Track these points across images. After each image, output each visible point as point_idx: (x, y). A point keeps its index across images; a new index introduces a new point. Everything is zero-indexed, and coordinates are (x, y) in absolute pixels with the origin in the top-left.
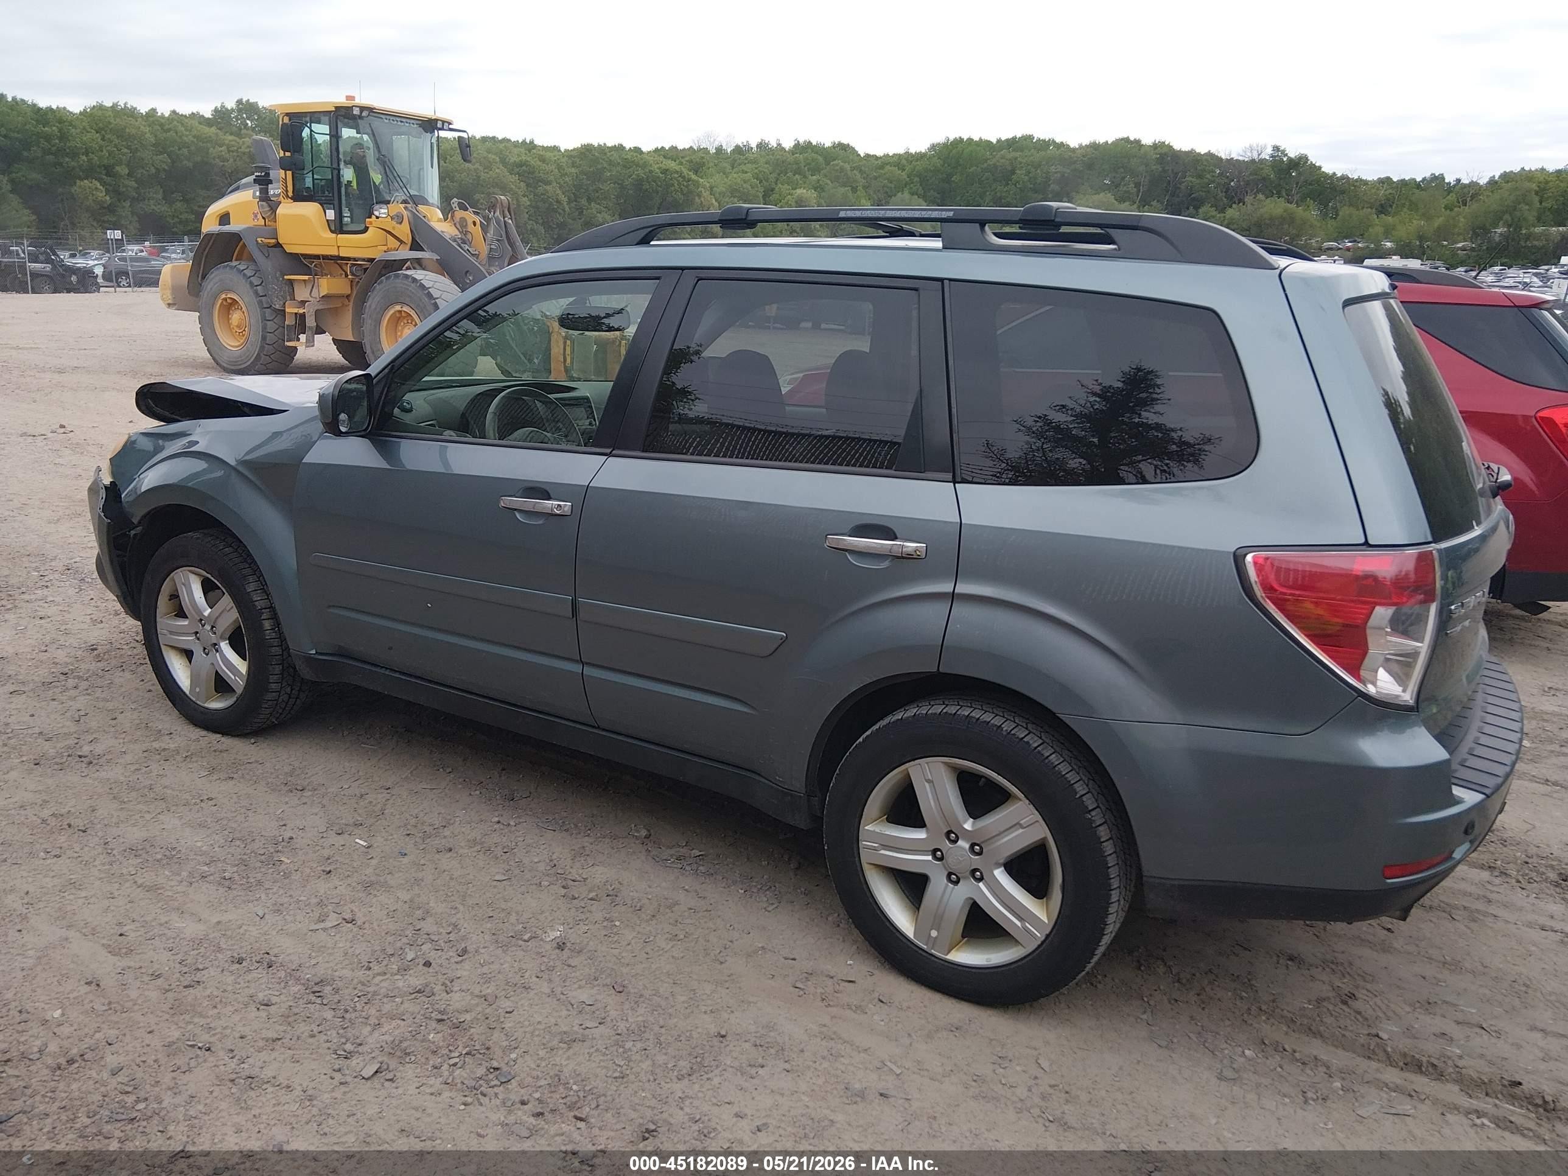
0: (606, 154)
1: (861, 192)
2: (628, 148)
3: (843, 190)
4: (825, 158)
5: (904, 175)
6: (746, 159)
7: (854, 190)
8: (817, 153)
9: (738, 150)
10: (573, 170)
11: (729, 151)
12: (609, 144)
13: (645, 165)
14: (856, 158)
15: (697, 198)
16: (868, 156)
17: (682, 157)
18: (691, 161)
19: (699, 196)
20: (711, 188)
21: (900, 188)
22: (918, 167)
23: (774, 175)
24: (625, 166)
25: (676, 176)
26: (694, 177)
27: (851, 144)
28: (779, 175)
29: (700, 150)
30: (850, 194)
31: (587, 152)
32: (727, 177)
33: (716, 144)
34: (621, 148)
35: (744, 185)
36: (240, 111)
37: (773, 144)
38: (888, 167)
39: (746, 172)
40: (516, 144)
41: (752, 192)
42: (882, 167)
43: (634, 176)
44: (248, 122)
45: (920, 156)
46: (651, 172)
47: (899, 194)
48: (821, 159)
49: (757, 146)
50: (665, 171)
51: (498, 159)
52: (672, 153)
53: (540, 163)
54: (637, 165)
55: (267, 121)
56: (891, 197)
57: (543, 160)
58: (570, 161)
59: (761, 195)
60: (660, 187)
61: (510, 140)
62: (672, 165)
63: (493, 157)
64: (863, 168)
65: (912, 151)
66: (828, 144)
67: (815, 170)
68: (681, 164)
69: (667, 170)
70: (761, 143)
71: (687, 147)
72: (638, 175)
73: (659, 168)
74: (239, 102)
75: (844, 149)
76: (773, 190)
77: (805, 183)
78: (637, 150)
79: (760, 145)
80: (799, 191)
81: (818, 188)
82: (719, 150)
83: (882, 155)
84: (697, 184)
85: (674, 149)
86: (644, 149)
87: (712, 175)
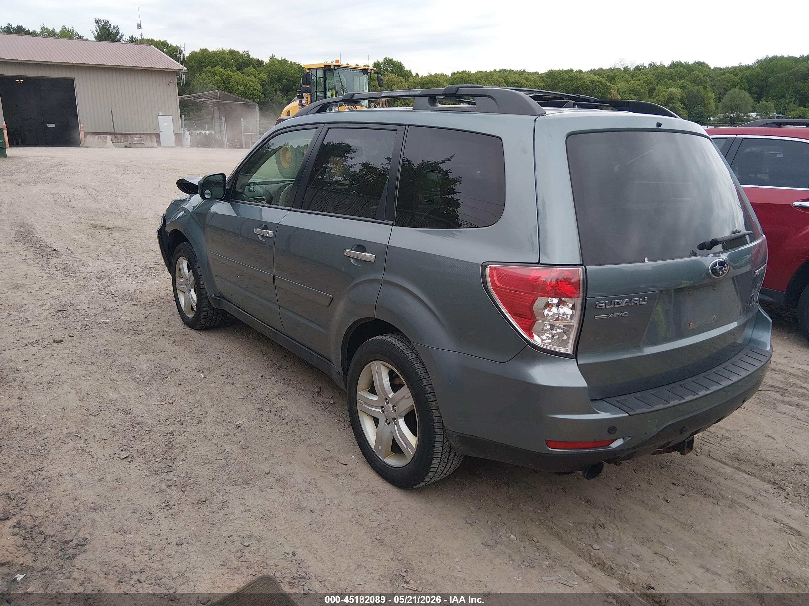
0: (560, 74)
1: (709, 88)
2: (575, 70)
3: (697, 87)
4: (688, 70)
5: (737, 79)
6: (641, 73)
7: (705, 87)
8: (683, 68)
9: (638, 68)
10: (542, 84)
11: (632, 69)
12: (565, 69)
13: (581, 79)
14: (708, 70)
15: (609, 95)
16: (716, 68)
17: (605, 74)
18: (608, 76)
19: (610, 94)
20: (618, 89)
21: (734, 85)
22: (746, 74)
23: (657, 81)
24: (570, 80)
25: (598, 84)
26: (609, 84)
27: (706, 62)
28: (659, 81)
29: (615, 69)
30: (702, 90)
31: (551, 74)
32: (628, 83)
33: (625, 65)
34: (571, 71)
35: (638, 87)
36: (385, 63)
37: (658, 64)
38: (727, 74)
39: (640, 80)
40: (516, 73)
41: (642, 90)
42: (723, 74)
43: (575, 85)
44: (389, 68)
45: (748, 68)
46: (584, 82)
47: (733, 89)
48: (685, 71)
49: (649, 66)
50: (592, 82)
51: (504, 81)
52: (599, 72)
53: (524, 81)
54: (577, 79)
55: (397, 68)
56: (727, 91)
57: (527, 79)
58: (541, 80)
59: (647, 92)
60: (589, 90)
61: (513, 71)
62: (596, 78)
63: (502, 79)
64: (711, 75)
65: (743, 65)
66: (691, 62)
67: (681, 78)
68: (603, 77)
69: (593, 81)
70: (651, 64)
71: (608, 68)
72: (577, 85)
73: (589, 80)
74: (385, 59)
75: (701, 65)
76: (655, 89)
77: (675, 84)
78: (580, 71)
79: (650, 65)
80: (670, 89)
81: (683, 87)
82: (626, 69)
83: (724, 67)
84: (610, 88)
85: (601, 69)
86: (584, 71)
87: (619, 82)
